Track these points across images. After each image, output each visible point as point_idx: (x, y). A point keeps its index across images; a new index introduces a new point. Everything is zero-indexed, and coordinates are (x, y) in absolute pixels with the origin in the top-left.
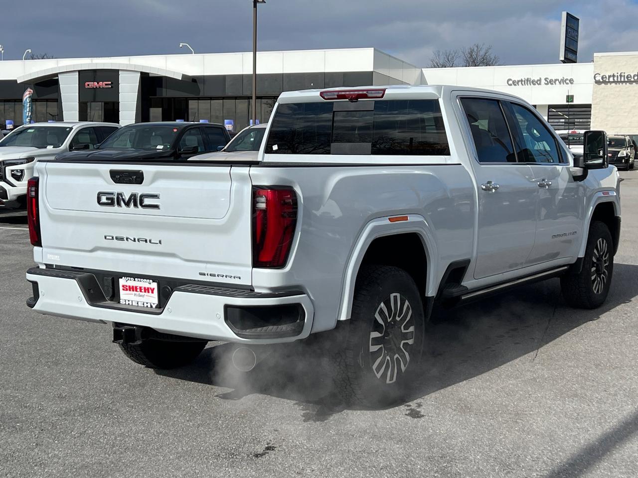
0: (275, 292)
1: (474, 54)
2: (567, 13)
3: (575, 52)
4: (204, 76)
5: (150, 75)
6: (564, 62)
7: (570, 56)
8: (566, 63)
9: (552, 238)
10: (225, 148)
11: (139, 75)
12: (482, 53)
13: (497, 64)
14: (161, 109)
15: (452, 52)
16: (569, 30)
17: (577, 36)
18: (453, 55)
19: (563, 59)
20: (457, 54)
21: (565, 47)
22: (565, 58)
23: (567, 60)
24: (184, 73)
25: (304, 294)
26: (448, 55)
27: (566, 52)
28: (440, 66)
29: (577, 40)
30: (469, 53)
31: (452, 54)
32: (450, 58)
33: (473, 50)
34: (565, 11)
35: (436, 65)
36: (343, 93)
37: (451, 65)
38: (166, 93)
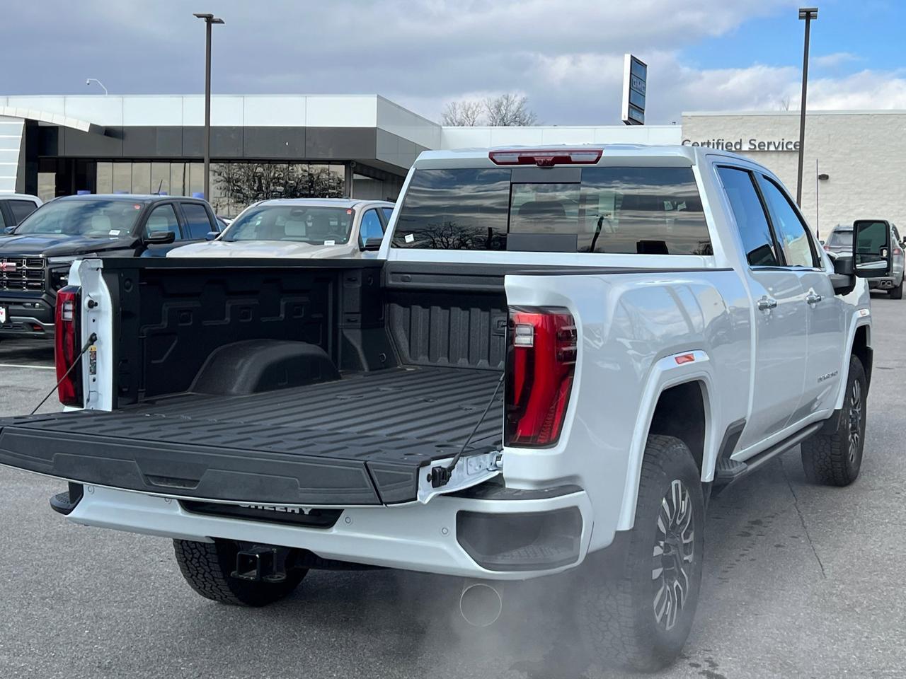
0: (544, 489)
1: (502, 108)
2: (632, 56)
3: (641, 111)
4: (123, 127)
5: (40, 124)
6: (627, 123)
7: (636, 116)
8: (630, 124)
9: (819, 382)
10: (222, 235)
11: (23, 123)
12: (514, 108)
13: (534, 123)
14: (54, 174)
15: (472, 105)
16: (635, 80)
17: (645, 88)
18: (474, 109)
19: (626, 119)
20: (479, 108)
21: (630, 102)
22: (629, 118)
23: (631, 121)
24: (93, 123)
25: (583, 490)
26: (467, 108)
27: (631, 109)
28: (456, 124)
29: (645, 93)
30: (496, 107)
31: (472, 109)
32: (469, 113)
33: (502, 103)
34: (628, 53)
35: (450, 122)
36: (529, 155)
37: (471, 123)
38: (65, 150)
